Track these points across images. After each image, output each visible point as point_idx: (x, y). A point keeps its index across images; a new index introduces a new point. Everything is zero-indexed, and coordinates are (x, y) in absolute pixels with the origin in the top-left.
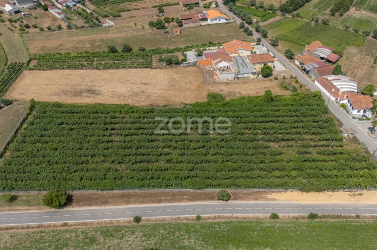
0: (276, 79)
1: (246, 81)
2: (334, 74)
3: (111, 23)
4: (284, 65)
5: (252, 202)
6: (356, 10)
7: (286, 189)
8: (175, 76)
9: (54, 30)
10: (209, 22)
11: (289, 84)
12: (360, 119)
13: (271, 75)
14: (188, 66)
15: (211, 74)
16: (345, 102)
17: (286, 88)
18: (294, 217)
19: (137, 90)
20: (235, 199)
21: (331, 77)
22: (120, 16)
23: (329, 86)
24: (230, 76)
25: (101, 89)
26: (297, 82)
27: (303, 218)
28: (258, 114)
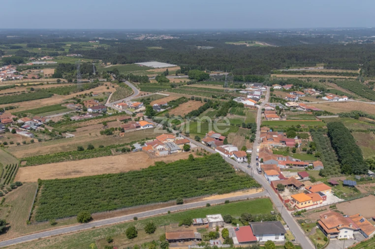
0: (193, 151)
1: (176, 154)
2: (224, 144)
3: (71, 135)
4: (196, 145)
5: (195, 203)
6: (231, 115)
7: (211, 194)
8: (130, 157)
9: (29, 144)
10: (142, 128)
11: (201, 152)
12: (242, 163)
13: (190, 150)
14: (137, 151)
15: (154, 153)
16: (233, 156)
17: (200, 155)
18: (218, 204)
19: (108, 167)
20: (186, 203)
21: (223, 146)
22: (75, 131)
23: (223, 150)
24: (166, 153)
25: (83, 170)
26: (205, 151)
27: (223, 204)
28: (188, 167)
